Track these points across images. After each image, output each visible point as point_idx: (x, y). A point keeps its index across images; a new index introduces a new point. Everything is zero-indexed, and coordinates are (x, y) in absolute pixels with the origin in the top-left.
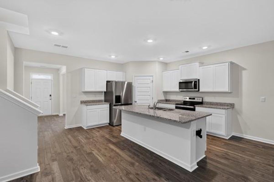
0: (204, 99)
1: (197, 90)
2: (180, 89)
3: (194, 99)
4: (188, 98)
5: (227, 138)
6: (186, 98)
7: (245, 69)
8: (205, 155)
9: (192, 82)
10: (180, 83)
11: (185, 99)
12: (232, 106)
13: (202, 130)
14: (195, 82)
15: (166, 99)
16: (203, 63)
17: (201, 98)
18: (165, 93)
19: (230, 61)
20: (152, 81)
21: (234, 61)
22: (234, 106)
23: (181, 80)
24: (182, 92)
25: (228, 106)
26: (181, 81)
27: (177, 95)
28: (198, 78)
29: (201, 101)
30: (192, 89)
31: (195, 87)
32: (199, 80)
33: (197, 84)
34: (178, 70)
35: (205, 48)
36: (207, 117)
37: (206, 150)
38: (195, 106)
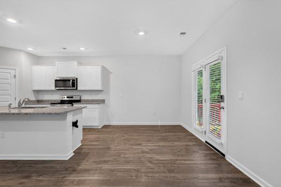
0: (81, 97)
1: (75, 88)
2: (56, 87)
3: (72, 97)
4: (66, 97)
5: (100, 128)
6: (63, 96)
7: (111, 73)
8: (81, 143)
9: (70, 80)
10: (56, 80)
11: (62, 98)
12: (103, 101)
13: (78, 121)
14: (73, 80)
15: (37, 99)
16: (81, 64)
17: (79, 97)
18: (37, 92)
19: (102, 65)
20: (15, 76)
21: (105, 66)
22: (105, 101)
23: (58, 77)
24: (59, 91)
25: (101, 101)
26: (58, 79)
27: (52, 94)
28: (76, 77)
29: (79, 99)
30: (70, 87)
31: (73, 86)
32: (77, 79)
33: (74, 82)
34: (54, 67)
35: (82, 49)
36: (83, 109)
37: (82, 139)
38: (73, 103)
